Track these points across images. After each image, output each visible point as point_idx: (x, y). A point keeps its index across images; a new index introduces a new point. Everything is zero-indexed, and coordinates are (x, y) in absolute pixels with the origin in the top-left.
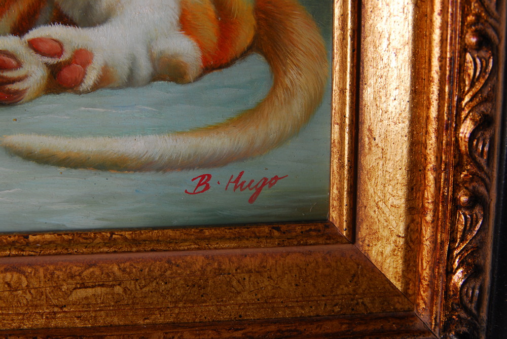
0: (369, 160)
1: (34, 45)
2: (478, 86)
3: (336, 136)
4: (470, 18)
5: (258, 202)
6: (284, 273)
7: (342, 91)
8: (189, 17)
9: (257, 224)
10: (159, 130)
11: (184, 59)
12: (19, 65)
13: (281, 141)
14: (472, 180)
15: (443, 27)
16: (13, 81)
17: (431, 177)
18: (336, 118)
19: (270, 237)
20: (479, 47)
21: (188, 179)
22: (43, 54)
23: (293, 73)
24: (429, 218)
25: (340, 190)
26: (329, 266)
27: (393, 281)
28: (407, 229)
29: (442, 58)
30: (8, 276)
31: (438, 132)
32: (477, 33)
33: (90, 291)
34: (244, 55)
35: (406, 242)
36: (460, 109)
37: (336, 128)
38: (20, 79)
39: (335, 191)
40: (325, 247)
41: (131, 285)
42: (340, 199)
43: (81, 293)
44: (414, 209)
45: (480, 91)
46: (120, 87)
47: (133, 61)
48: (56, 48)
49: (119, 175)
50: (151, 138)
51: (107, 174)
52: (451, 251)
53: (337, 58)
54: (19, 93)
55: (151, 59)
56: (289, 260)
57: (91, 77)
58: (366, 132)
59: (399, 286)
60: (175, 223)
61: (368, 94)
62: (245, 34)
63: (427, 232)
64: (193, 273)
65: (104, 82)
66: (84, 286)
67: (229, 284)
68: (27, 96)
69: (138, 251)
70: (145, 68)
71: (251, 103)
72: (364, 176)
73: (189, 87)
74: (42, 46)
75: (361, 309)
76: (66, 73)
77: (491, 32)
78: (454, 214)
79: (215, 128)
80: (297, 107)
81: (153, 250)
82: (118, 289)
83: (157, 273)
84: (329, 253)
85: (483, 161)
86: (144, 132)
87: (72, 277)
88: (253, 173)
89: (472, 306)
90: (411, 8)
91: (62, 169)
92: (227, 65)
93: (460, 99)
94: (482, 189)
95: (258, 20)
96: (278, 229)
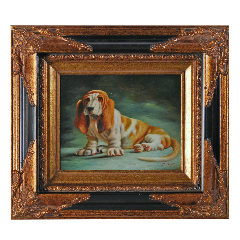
0: (186, 161)
1: (142, 145)
2: (199, 150)
3: (181, 158)
4: (197, 142)
5: (171, 167)
6: (174, 176)
7: (182, 152)
8: (162, 142)
9: (171, 170)
10: (158, 157)
11: (161, 147)
12: (140, 148)
13: (174, 158)
14: (198, 163)
15: (194, 143)
16: (139, 150)
17: (193, 163)
18: (181, 155)
19: (173, 171)
20: (198, 146)
21: (162, 163)
22: (143, 146)
23: (176, 149)
24: (193, 168)
25: (182, 165)
26: (180, 176)
27: (189, 178)
28: (191, 170)
29: (194, 147)
30: (137, 175)
31: (194, 157)
32: (198, 144)
33: (148, 178)
34: (169, 147)
35: (191, 172)
36: (196, 153)
37: (181, 157)
38: (140, 149)
39: (181, 165)
40: (180, 173)
41: (154, 177)
42: (182, 166)
43: (147, 178)
44: (192, 168)
45: (199, 151)
46: (153, 151)
47: (155, 147)
48: (145, 146)
49: (152, 163)
50: (157, 158)
51: (151, 162)
52: (196, 172)
53: (181, 147)
54: (140, 151)
55: (157, 147)
56: (175, 175)
57: (149, 149)
58: (185, 157)
59: (190, 179)
60: (160, 169)
61: (185, 152)
62: (169, 144)
63: (193, 170)
64: (162, 176)
65: (151, 150)
66: (147, 177)
67: (167, 177)
68: (141, 152)
69: (155, 173)
70: (156, 148)
71: (170, 153)
72: (185, 163)
73: (162, 151)
74: (143, 145)
75: (185, 182)
76: (146, 149)
77: (200, 144)
78: (196, 167)
79: (165, 157)
80: (176, 154)
81: (157, 173)
82: (152, 178)
83: (157, 176)
84: (181, 174)
85: (200, 160)
86: (156, 157)
87: (146, 176)
88: (170, 163)
89: (200, 180)
90: (191, 141)
91: (145, 162)
92: (167, 148)
93: (196, 152)
94: (200, 164)
95: (171, 142)
96: (174, 170)
